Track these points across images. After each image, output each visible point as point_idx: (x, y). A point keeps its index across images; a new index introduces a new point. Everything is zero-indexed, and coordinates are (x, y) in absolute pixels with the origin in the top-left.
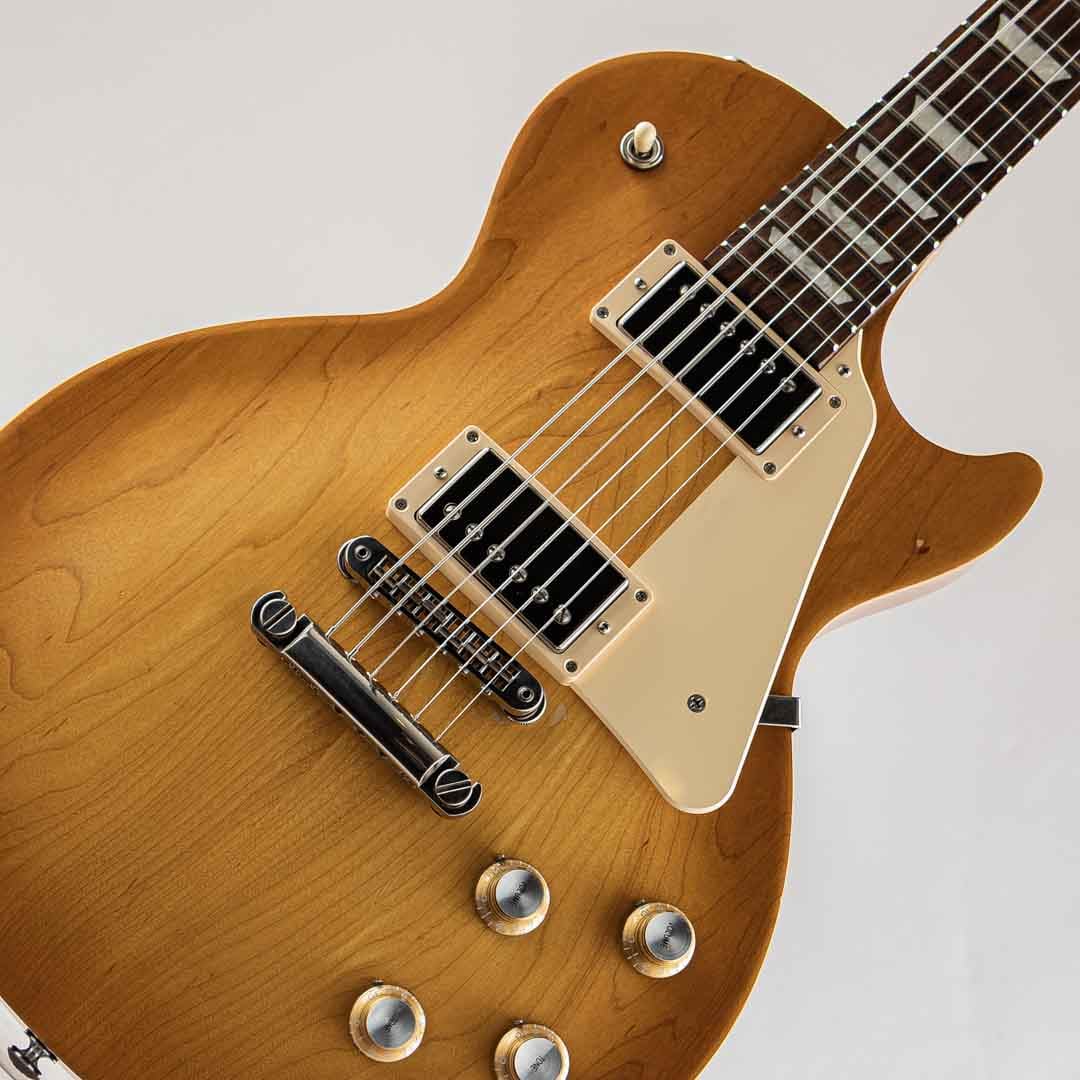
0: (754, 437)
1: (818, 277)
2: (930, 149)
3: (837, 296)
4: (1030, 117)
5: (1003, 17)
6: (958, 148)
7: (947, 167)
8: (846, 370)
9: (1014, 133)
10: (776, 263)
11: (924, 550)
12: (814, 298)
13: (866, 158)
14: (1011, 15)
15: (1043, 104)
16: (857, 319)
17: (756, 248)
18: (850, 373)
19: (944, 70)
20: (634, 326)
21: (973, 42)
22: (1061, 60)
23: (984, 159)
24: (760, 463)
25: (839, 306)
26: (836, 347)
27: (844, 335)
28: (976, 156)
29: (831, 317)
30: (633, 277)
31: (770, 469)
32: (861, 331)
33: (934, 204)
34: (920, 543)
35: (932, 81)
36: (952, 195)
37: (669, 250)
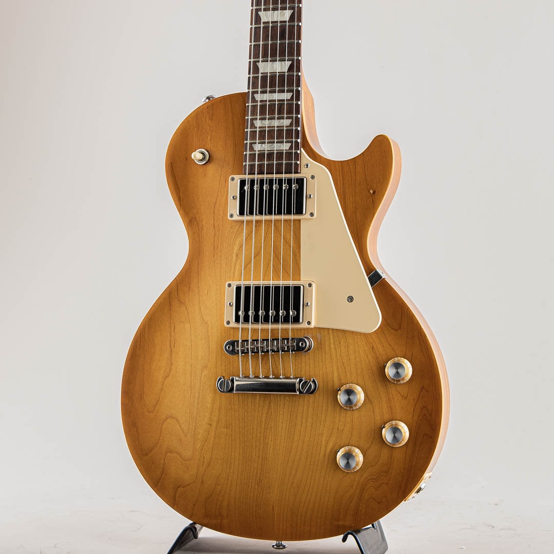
0: (299, 211)
1: (276, 147)
2: (273, 76)
3: (285, 147)
4: (291, 36)
5: (259, 13)
6: (281, 67)
7: (282, 76)
8: (307, 165)
9: (291, 45)
10: (261, 156)
11: (374, 192)
12: (280, 155)
13: (258, 97)
14: (260, 10)
15: (292, 28)
16: (297, 147)
17: (252, 157)
18: (309, 165)
19: (257, 47)
20: (242, 213)
21: (257, 30)
22: (285, 9)
23: (290, 62)
24: (308, 216)
25: (289, 150)
26: (298, 162)
27: (297, 157)
28: (288, 64)
29: (289, 155)
30: (230, 198)
31: (312, 214)
32: (302, 149)
33: (288, 91)
34: (371, 192)
35: (256, 55)
36: (290, 83)
37: (233, 179)
